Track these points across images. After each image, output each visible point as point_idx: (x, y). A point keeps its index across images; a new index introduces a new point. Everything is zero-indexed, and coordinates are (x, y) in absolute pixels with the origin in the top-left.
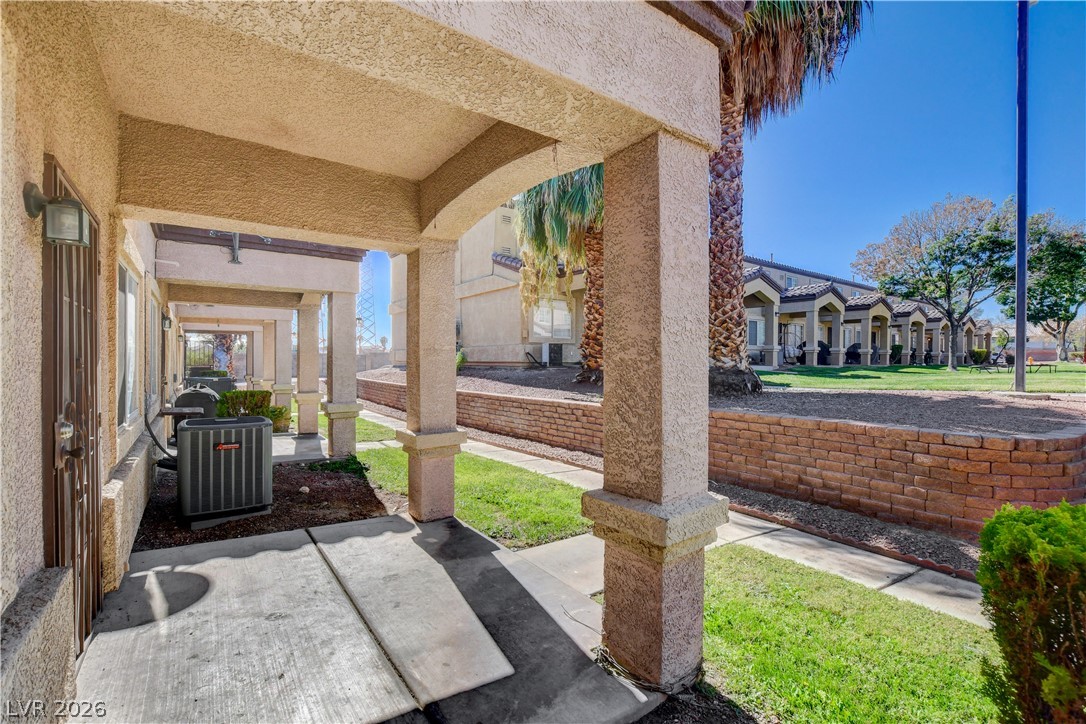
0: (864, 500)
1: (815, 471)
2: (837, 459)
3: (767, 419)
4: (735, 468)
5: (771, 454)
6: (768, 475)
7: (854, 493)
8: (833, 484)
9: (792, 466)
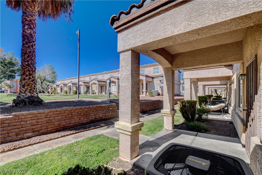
0: (105, 118)
1: (98, 116)
2: (100, 112)
3: (87, 108)
4: (81, 121)
5: (89, 115)
6: (89, 120)
7: (104, 117)
8: (101, 117)
9: (94, 116)
